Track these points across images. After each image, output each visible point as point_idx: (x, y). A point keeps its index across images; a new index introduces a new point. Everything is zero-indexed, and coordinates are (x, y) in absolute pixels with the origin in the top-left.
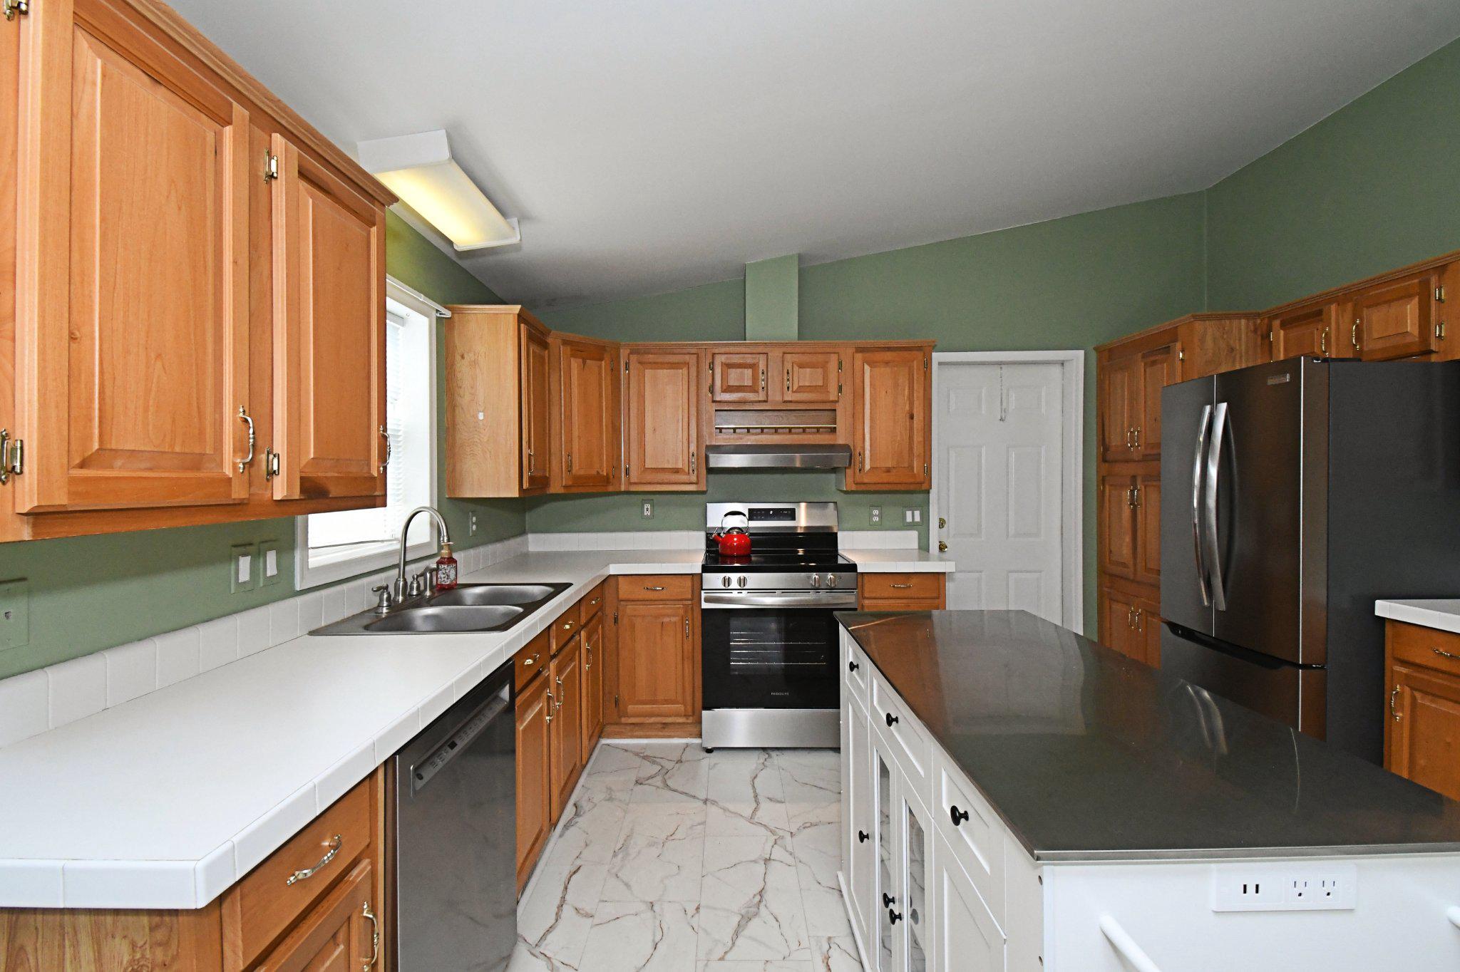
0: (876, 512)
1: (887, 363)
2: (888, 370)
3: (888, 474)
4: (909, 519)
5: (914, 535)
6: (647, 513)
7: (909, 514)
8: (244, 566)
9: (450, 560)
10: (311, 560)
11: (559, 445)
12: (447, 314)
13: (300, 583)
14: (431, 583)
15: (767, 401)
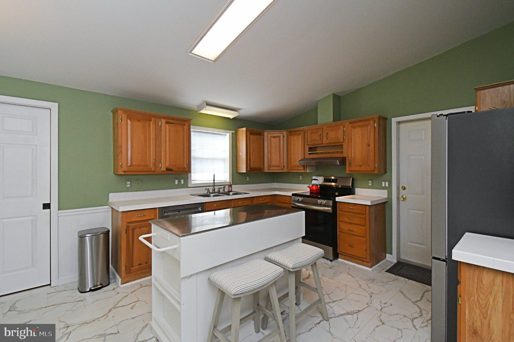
0: (370, 182)
1: (359, 126)
2: (360, 129)
3: (360, 167)
4: (383, 185)
5: (386, 191)
6: (301, 179)
7: (383, 183)
8: (177, 181)
9: (230, 186)
10: (193, 182)
11: (267, 160)
12: (234, 132)
13: (189, 186)
14: (224, 190)
15: (322, 144)
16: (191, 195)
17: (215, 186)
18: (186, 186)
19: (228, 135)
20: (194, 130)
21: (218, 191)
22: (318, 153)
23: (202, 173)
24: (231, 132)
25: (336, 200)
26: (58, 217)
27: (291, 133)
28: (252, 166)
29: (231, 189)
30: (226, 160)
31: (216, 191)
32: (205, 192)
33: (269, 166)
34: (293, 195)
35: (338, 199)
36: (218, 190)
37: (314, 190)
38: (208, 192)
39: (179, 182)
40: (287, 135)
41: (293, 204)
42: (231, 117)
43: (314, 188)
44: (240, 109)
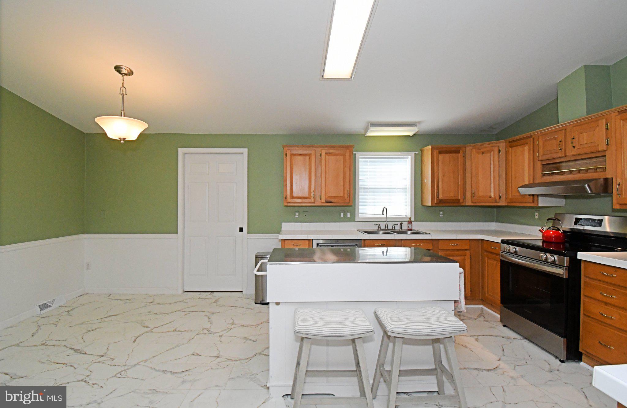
8: (342, 214)
9: (410, 222)
10: (361, 216)
11: (470, 187)
12: (417, 153)
13: (357, 220)
14: (401, 227)
15: (566, 156)
16: (358, 230)
17: (387, 222)
18: (352, 219)
19: (410, 157)
20: (364, 156)
21: (392, 229)
22: (563, 173)
23: (374, 206)
24: (413, 154)
25: (578, 258)
26: (247, 239)
27: (513, 144)
28: (441, 197)
29: (410, 227)
30: (407, 189)
31: (390, 227)
32: (376, 228)
33: (473, 196)
34: (503, 242)
35: (581, 255)
36: (393, 227)
37: (551, 237)
38: (378, 229)
39: (345, 215)
40: (507, 147)
41: (502, 256)
42: (411, 134)
43: (551, 233)
44: (419, 122)
